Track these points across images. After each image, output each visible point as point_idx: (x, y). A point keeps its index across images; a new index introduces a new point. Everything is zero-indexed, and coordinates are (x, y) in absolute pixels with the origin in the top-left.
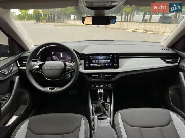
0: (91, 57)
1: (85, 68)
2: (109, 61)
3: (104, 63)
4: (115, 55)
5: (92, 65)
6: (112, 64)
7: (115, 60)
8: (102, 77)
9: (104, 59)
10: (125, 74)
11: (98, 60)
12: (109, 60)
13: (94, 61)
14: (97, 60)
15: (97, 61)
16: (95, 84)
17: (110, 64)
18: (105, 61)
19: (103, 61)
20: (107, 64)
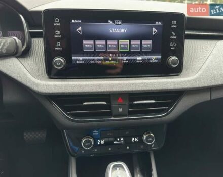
0: (78, 25)
1: (52, 73)
2: (147, 44)
3: (130, 53)
4: (174, 22)
5: (79, 59)
6: (160, 57)
7: (173, 40)
8: (120, 110)
9: (130, 38)
10: (206, 97)
11: (106, 38)
12: (150, 42)
13: (88, 43)
14: (101, 37)
15: (100, 43)
16: (92, 136)
17: (154, 58)
18: (135, 43)
19: (124, 43)
20: (139, 58)
